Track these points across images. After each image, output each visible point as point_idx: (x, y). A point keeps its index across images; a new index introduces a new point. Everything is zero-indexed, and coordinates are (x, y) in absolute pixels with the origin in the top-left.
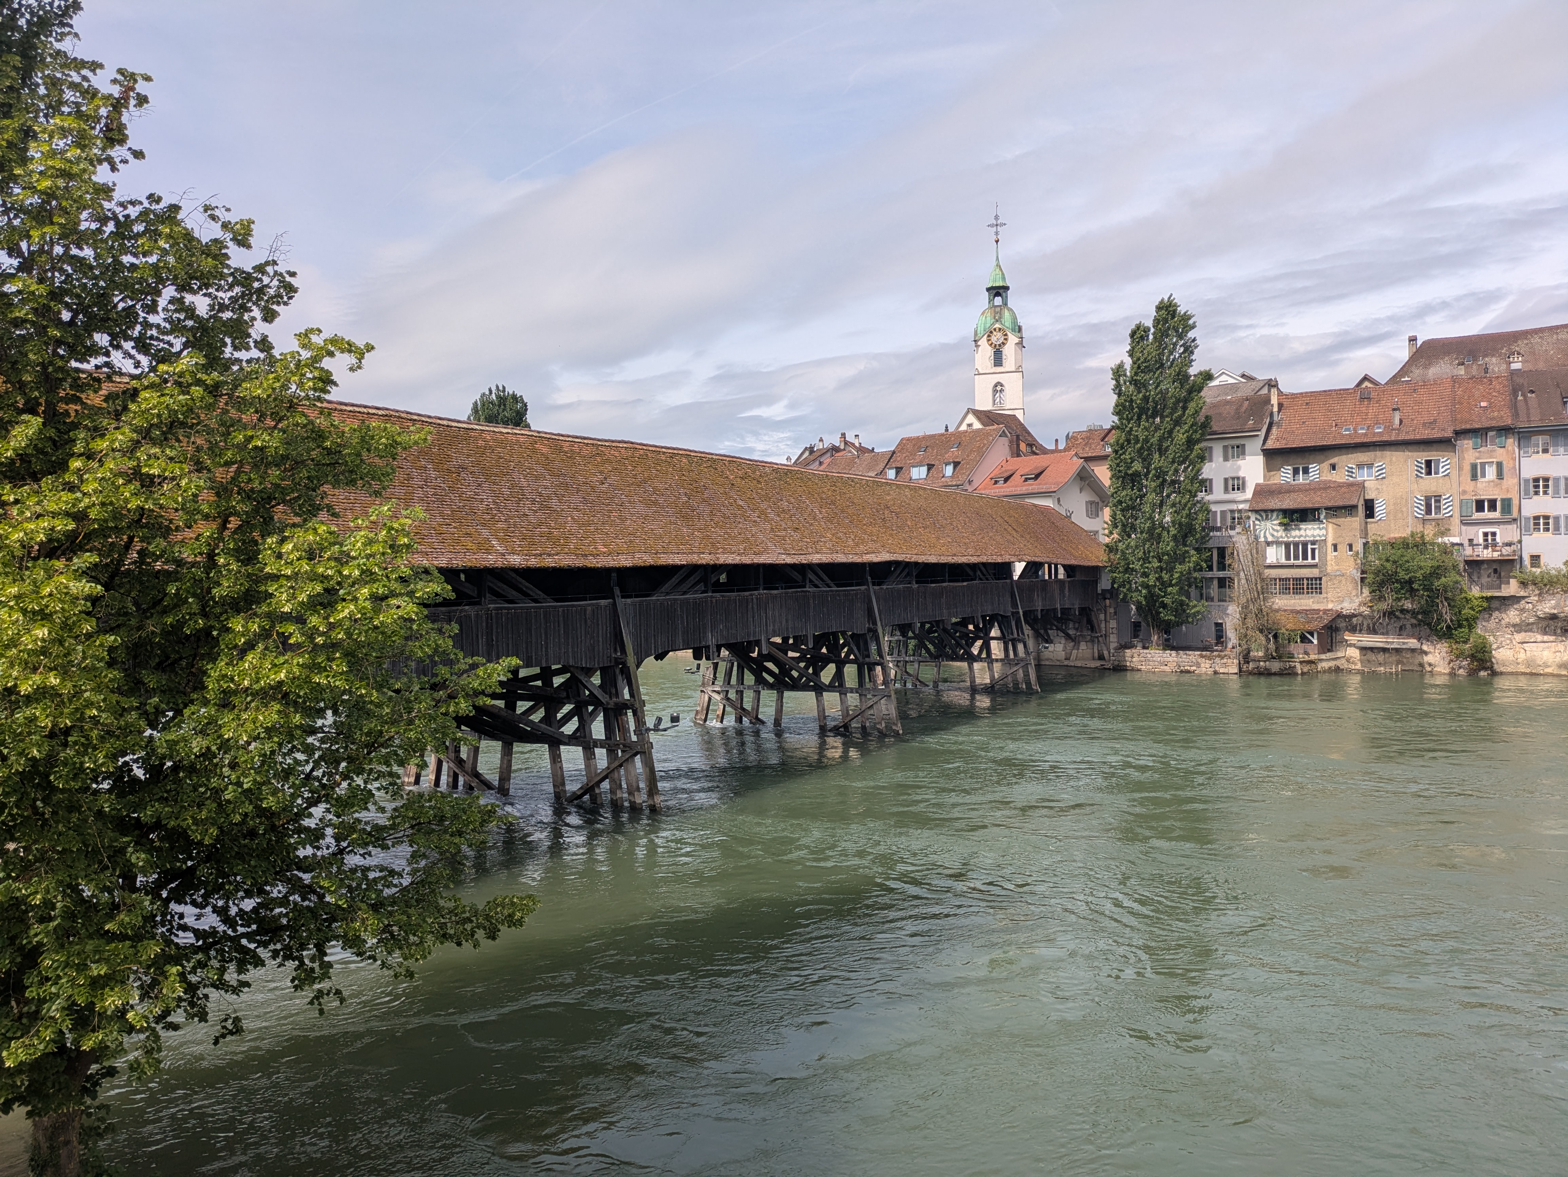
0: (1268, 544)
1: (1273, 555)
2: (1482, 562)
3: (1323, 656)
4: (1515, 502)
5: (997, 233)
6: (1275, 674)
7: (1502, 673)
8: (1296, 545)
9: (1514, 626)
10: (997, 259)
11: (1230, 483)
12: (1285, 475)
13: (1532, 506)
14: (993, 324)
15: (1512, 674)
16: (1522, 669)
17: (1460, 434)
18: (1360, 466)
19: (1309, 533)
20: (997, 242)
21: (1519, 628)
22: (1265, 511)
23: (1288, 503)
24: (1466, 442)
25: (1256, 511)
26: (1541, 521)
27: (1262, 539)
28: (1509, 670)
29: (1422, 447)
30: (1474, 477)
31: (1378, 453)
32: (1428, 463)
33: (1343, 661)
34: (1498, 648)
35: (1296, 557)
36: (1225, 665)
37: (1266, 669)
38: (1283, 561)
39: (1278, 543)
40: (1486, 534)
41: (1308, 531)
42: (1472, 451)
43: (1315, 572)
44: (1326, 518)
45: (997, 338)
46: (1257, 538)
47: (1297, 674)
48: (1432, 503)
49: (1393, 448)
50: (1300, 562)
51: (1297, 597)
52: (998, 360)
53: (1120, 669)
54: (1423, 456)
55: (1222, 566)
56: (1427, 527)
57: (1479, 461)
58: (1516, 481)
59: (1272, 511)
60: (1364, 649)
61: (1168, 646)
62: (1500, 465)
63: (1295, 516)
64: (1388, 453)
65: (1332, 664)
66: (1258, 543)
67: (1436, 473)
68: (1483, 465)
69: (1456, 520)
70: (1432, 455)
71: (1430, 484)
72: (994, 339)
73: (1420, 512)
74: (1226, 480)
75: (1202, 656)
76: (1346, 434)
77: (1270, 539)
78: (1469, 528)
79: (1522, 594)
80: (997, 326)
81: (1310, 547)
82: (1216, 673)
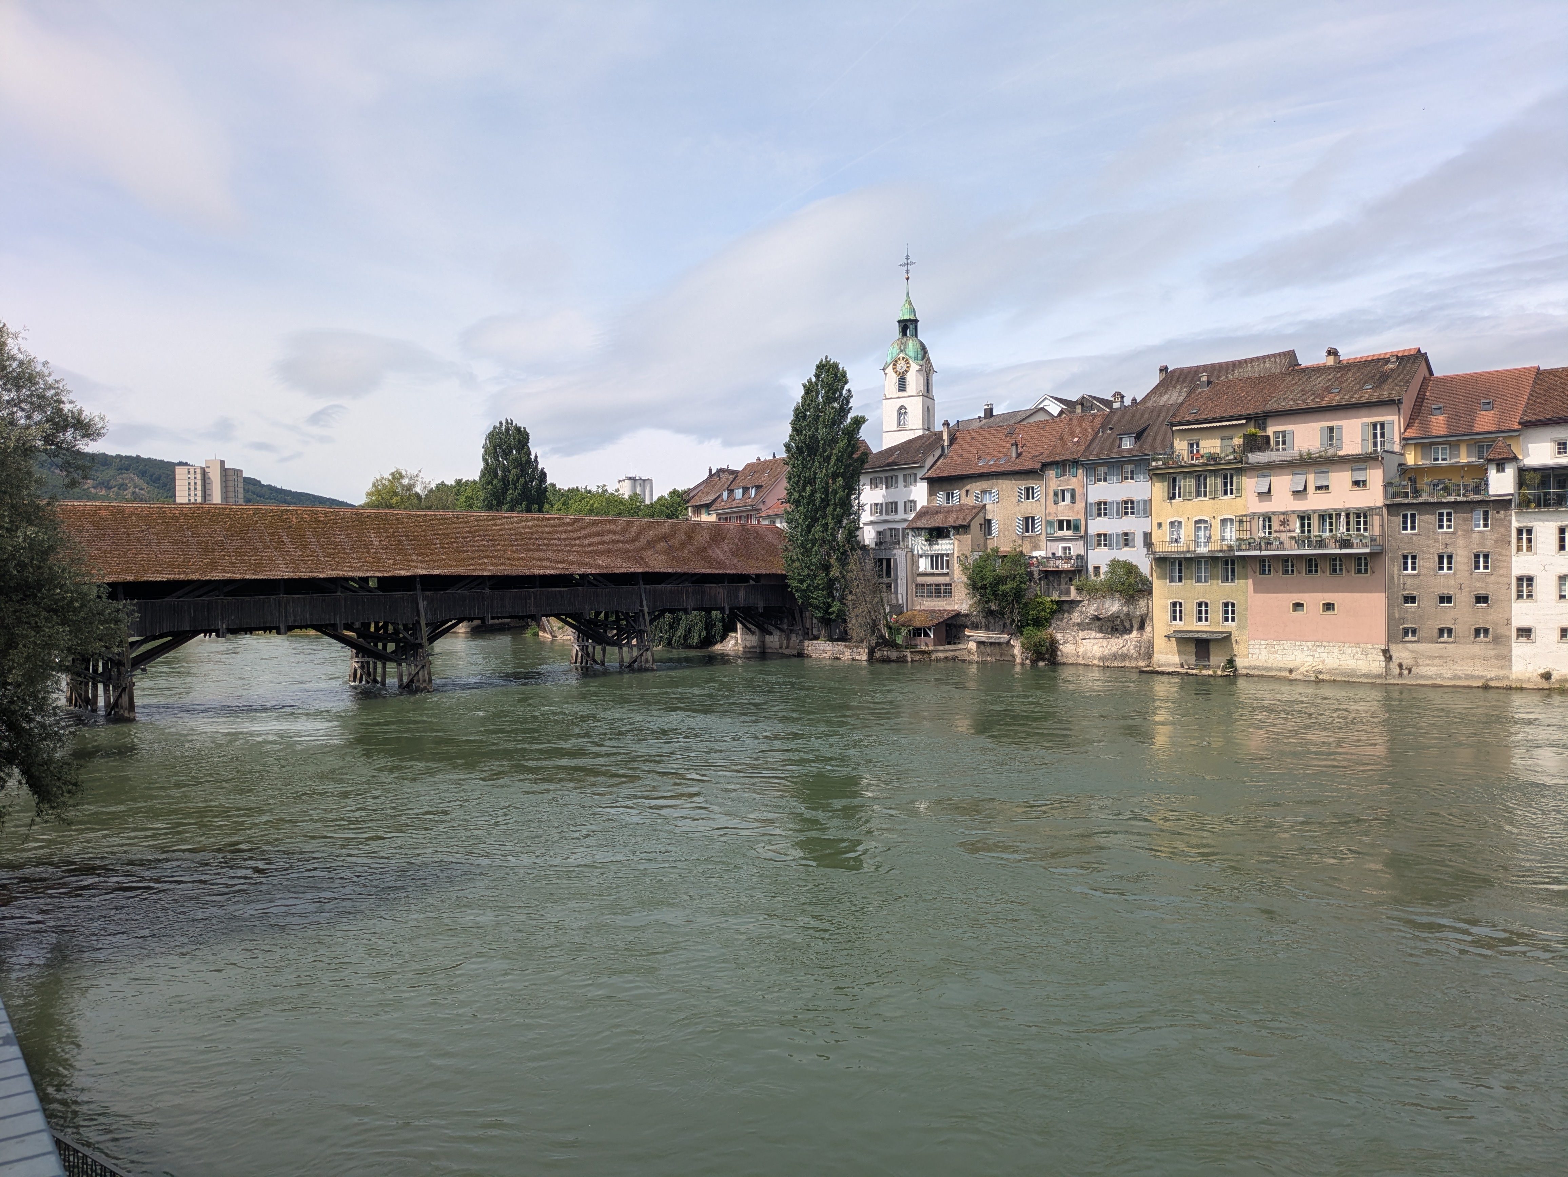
0: (921, 556)
1: (924, 565)
2: (1061, 572)
3: (941, 648)
4: (1083, 522)
5: (907, 271)
6: (893, 661)
7: (1064, 664)
8: (937, 557)
9: (1078, 625)
10: (908, 293)
11: (908, 505)
12: (940, 499)
13: (1097, 526)
14: (898, 354)
15: (1072, 664)
16: (1080, 661)
17: (1046, 466)
18: (984, 492)
19: (944, 547)
20: (908, 279)
21: (1082, 626)
22: (918, 529)
23: (931, 523)
24: (1051, 472)
25: (913, 529)
26: (1103, 538)
27: (916, 552)
28: (1071, 661)
29: (1023, 476)
30: (1056, 502)
31: (995, 482)
32: (1028, 489)
33: (964, 652)
34: (1065, 643)
35: (937, 568)
36: (859, 654)
37: (888, 657)
38: (929, 570)
39: (926, 556)
40: (1065, 549)
41: (944, 546)
42: (1055, 479)
43: (946, 580)
44: (954, 535)
45: (901, 366)
46: (912, 551)
47: (907, 662)
48: (1029, 522)
49: (1004, 477)
50: (940, 571)
51: (937, 599)
52: (902, 386)
53: (801, 655)
54: (1023, 484)
55: (888, 575)
56: (1025, 542)
57: (1059, 488)
58: (1084, 504)
59: (922, 529)
60: (980, 643)
61: (831, 639)
62: (1073, 492)
63: (934, 533)
64: (1001, 481)
65: (950, 654)
66: (913, 555)
67: (1033, 498)
68: (1063, 492)
69: (1043, 537)
70: (1029, 483)
71: (1029, 507)
72: (898, 367)
73: (1020, 530)
74: (905, 502)
75: (845, 646)
76: (982, 465)
77: (921, 552)
78: (1053, 543)
79: (1079, 599)
80: (901, 355)
81: (945, 558)
82: (853, 659)
